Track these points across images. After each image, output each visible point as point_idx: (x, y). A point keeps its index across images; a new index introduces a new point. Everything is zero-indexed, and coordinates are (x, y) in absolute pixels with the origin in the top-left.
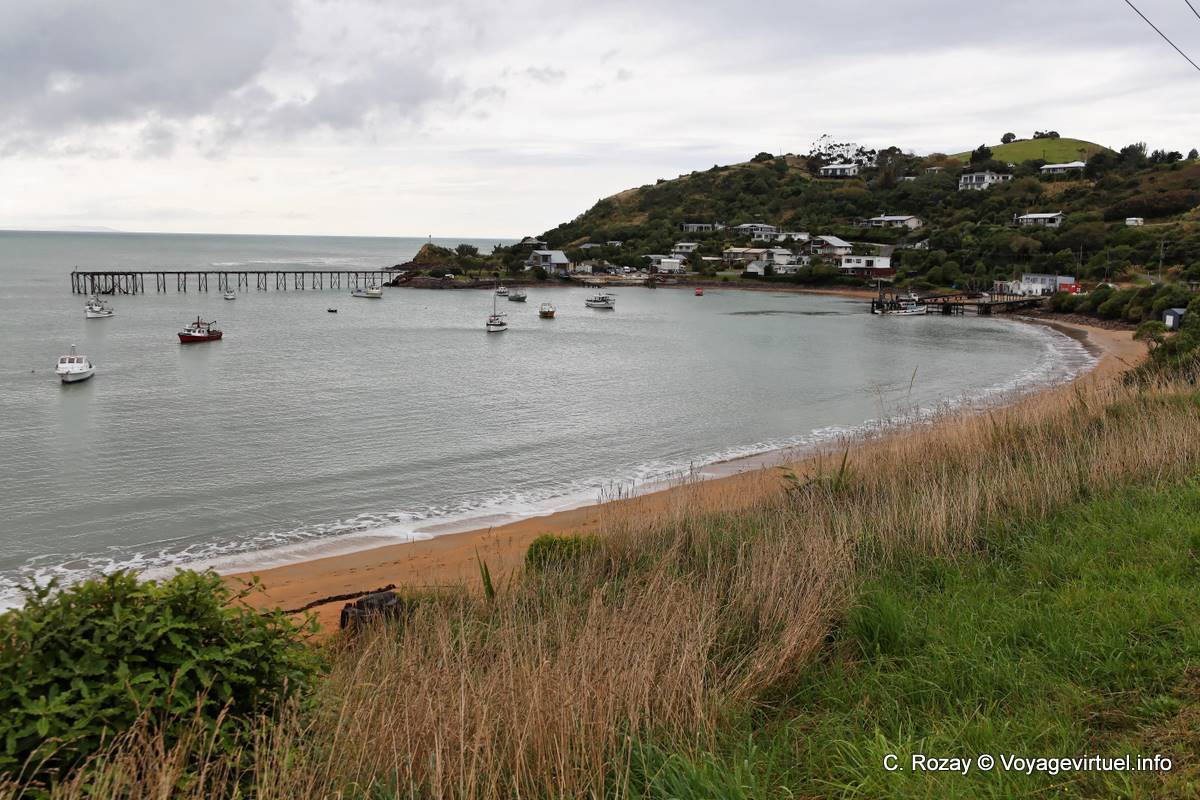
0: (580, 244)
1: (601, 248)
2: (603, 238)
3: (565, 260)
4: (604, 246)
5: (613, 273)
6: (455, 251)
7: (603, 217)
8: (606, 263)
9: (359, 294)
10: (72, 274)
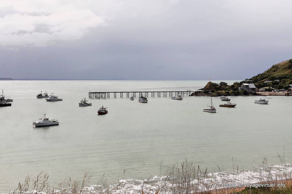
0: (264, 81)
1: (272, 83)
2: (273, 79)
3: (254, 87)
4: (273, 81)
5: (273, 91)
6: (219, 84)
7: (274, 71)
8: (271, 88)
9: (174, 98)
10: (89, 93)
